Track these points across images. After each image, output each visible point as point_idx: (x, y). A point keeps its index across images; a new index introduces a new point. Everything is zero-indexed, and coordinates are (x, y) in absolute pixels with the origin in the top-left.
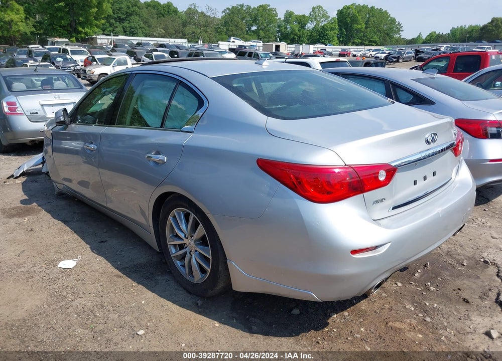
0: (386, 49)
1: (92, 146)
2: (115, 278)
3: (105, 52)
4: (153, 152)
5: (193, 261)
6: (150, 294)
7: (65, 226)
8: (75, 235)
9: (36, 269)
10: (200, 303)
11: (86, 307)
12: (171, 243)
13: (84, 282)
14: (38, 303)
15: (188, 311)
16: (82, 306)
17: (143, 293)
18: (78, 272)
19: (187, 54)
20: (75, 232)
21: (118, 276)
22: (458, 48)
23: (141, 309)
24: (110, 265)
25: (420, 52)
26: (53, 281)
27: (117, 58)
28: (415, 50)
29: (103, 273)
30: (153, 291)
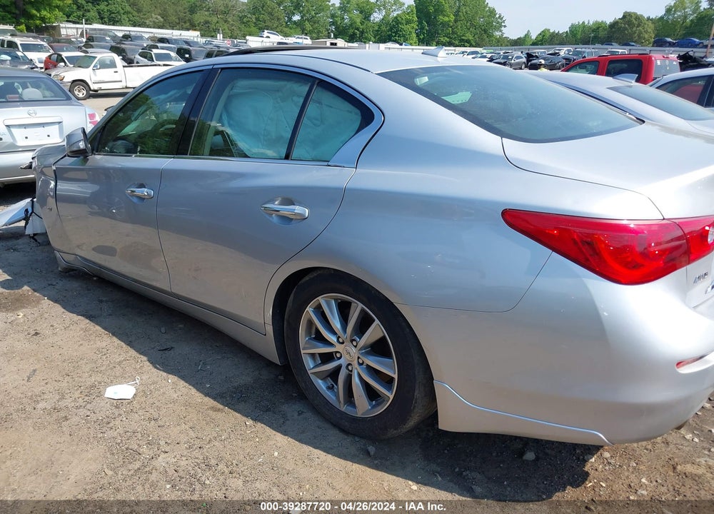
0: (485, 51)
1: (145, 192)
2: (211, 412)
3: (76, 48)
4: (276, 201)
5: (356, 380)
6: (281, 439)
7: (92, 324)
8: (115, 339)
9: (68, 402)
10: (372, 449)
11: (180, 470)
12: (308, 350)
13: (160, 423)
14: (94, 467)
15: (357, 465)
16: (173, 468)
17: (268, 438)
18: (143, 406)
19: (204, 54)
20: (114, 334)
21: (213, 408)
22: (584, 52)
23: (277, 467)
24: (193, 391)
25: (533, 56)
26: (107, 422)
27: (99, 56)
28: (527, 54)
29: (187, 405)
30: (285, 433)
